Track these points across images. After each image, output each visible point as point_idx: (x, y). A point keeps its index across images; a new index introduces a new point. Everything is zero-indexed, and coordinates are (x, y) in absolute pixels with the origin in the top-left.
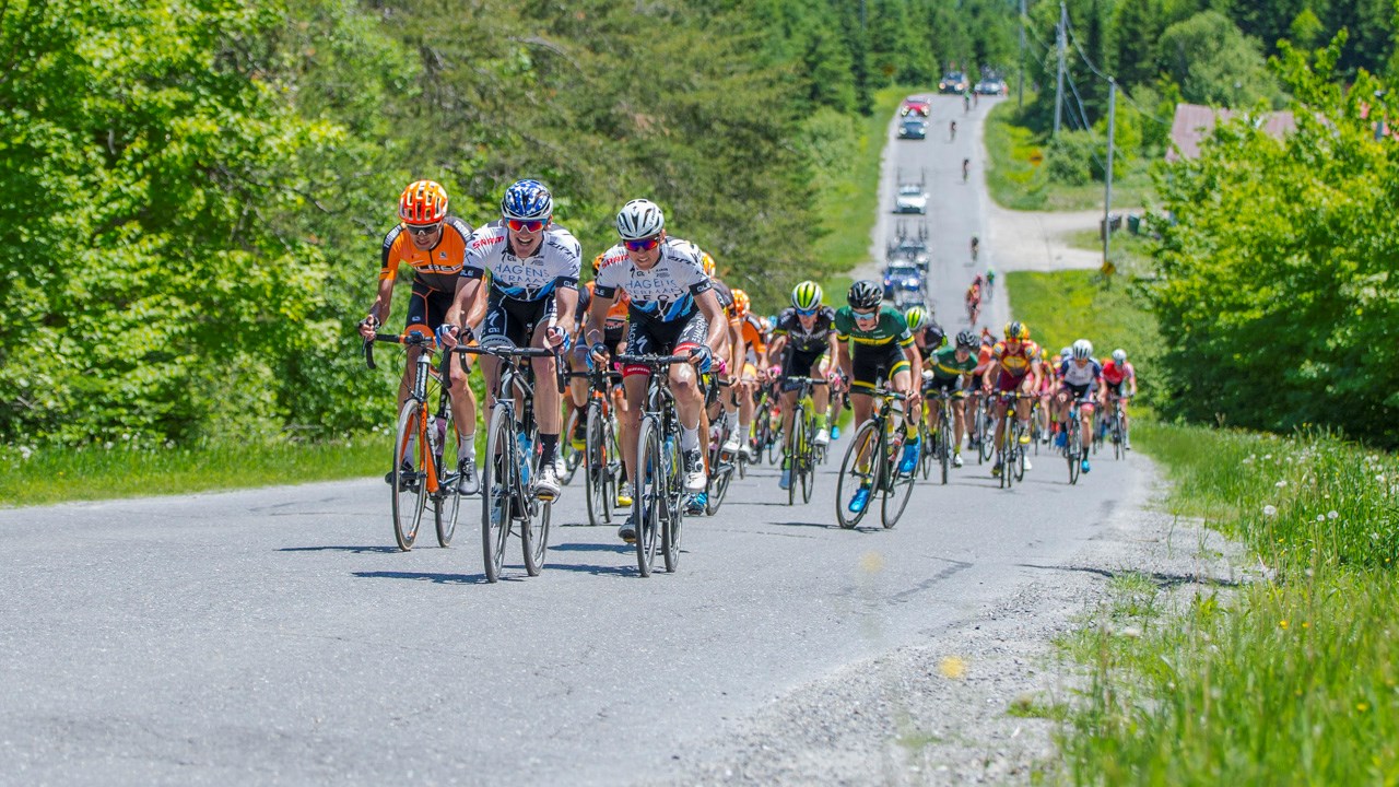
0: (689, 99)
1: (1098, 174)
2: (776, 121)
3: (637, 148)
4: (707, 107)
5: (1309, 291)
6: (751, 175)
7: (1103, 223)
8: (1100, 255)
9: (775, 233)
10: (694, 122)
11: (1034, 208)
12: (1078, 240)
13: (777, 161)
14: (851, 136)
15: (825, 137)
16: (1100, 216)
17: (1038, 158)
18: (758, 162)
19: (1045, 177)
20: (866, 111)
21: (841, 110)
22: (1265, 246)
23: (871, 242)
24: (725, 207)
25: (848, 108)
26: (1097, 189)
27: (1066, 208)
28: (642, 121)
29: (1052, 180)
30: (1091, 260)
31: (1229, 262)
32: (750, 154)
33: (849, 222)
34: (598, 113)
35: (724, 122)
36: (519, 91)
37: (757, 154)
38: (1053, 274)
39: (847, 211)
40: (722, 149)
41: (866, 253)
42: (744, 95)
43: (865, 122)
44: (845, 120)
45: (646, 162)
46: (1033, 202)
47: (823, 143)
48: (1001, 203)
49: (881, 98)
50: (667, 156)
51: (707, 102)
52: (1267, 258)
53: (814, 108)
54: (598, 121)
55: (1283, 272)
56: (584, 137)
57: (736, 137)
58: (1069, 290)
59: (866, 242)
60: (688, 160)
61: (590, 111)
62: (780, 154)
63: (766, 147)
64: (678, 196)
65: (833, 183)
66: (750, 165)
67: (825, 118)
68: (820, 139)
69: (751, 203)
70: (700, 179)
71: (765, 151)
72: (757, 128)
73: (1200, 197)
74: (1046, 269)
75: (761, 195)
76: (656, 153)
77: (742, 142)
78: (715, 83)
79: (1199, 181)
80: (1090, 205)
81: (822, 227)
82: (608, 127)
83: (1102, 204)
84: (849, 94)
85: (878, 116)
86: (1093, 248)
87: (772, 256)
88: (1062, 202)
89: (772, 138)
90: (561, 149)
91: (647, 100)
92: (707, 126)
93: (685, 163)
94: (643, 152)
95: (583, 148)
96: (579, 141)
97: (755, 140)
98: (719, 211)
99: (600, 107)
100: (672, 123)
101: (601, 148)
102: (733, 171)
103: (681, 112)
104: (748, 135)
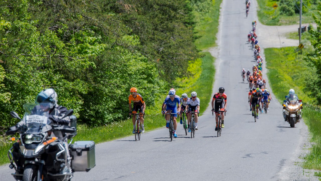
3: (126, 17)
6: (168, 23)
9: (177, 44)
10: (146, 5)
13: (177, 18)
14: (209, 1)
18: (170, 19)
23: (216, 38)
24: (159, 36)
28: (127, 7)
32: (167, 16)
34: (111, 5)
35: (158, 4)
37: (169, 16)
40: (157, 15)
41: (214, 43)
45: (127, 22)
50: (136, 19)
54: (111, 8)
57: (162, 10)
60: (144, 21)
61: (108, 4)
62: (178, 16)
63: (173, 13)
64: (141, 33)
66: (167, 20)
69: (168, 34)
72: (169, 6)
75: (171, 30)
76: (132, 19)
77: (164, 12)
81: (198, 35)
82: (116, 10)
87: (176, 52)
89: (175, 10)
90: (96, 20)
92: (152, 6)
93: (143, 22)
94: (127, 18)
95: (105, 19)
96: (103, 17)
97: (169, 11)
98: (156, 37)
99: (111, 2)
100: (138, 6)
101: (111, 19)
102: (161, 23)
103: (142, 2)
104: (166, 9)
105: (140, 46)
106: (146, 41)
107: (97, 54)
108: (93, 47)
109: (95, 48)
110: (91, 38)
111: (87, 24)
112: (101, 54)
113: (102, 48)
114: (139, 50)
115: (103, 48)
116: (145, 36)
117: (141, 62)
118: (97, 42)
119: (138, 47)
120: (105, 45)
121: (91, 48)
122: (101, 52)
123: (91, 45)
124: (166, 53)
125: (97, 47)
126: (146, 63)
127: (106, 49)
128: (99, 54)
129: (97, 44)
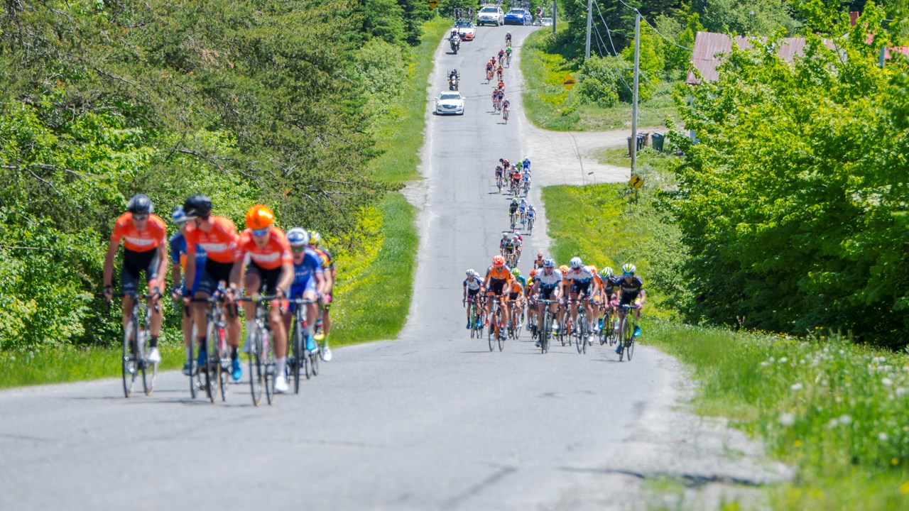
0: (252, 34)
1: (625, 96)
2: (331, 53)
3: (204, 80)
4: (268, 42)
5: (818, 202)
6: (309, 102)
7: (630, 140)
8: (628, 171)
9: (332, 156)
10: (257, 55)
11: (568, 129)
12: (608, 157)
13: (333, 90)
14: (399, 65)
15: (376, 65)
16: (629, 134)
17: (571, 82)
18: (316, 91)
19: (578, 99)
20: (413, 41)
21: (390, 40)
22: (779, 162)
23: (419, 161)
24: (286, 134)
25: (397, 38)
26: (624, 110)
27: (597, 128)
28: (208, 55)
29: (584, 102)
30: (620, 175)
31: (746, 176)
32: (308, 84)
33: (399, 142)
34: (167, 48)
35: (284, 55)
36: (95, 30)
37: (314, 84)
38: (585, 188)
39: (396, 132)
40: (282, 80)
41: (415, 171)
42: (302, 29)
43: (413, 51)
44: (395, 50)
45: (212, 93)
46: (566, 123)
47: (374, 71)
48: (537, 123)
49: (427, 29)
50: (232, 87)
51: (268, 36)
52: (780, 173)
53: (365, 39)
54: (168, 55)
55: (796, 185)
56: (155, 71)
57: (295, 68)
58: (601, 203)
59: (414, 161)
60: (251, 90)
61: (161, 46)
62: (335, 83)
63: (322, 77)
64: (242, 124)
65: (385, 107)
66: (308, 95)
67: (375, 48)
68: (371, 67)
69: (309, 129)
70: (262, 108)
71: (321, 82)
72: (313, 60)
73: (719, 118)
74: (580, 183)
75: (318, 121)
76: (221, 85)
77: (300, 73)
78: (275, 19)
79: (718, 103)
80: (618, 125)
81: (375, 149)
82: (177, 61)
83: (629, 124)
84: (397, 25)
85: (424, 44)
86: (622, 165)
87: (329, 176)
88: (593, 122)
89: (328, 69)
90: (134, 82)
91: (212, 36)
92: (269, 59)
93: (249, 93)
94: (209, 84)
95: (154, 82)
96: (150, 75)
97: (313, 72)
98: (280, 136)
99: (169, 43)
100: (236, 56)
101: (171, 81)
102: (292, 100)
103: (244, 47)
104: (306, 67)
105: (239, 157)
106: (254, 145)
107: (132, 172)
108: (118, 154)
109: (126, 158)
110: (116, 132)
111: (109, 93)
112: (140, 175)
113: (144, 158)
114: (236, 165)
115: (147, 157)
116: (251, 132)
117: (242, 200)
118: (133, 142)
119: (234, 157)
120: (151, 151)
121: (116, 158)
122: (142, 168)
123: (116, 150)
124: (304, 180)
125: (133, 156)
126: (254, 202)
127: (154, 161)
128: (135, 173)
129: (131, 147)
